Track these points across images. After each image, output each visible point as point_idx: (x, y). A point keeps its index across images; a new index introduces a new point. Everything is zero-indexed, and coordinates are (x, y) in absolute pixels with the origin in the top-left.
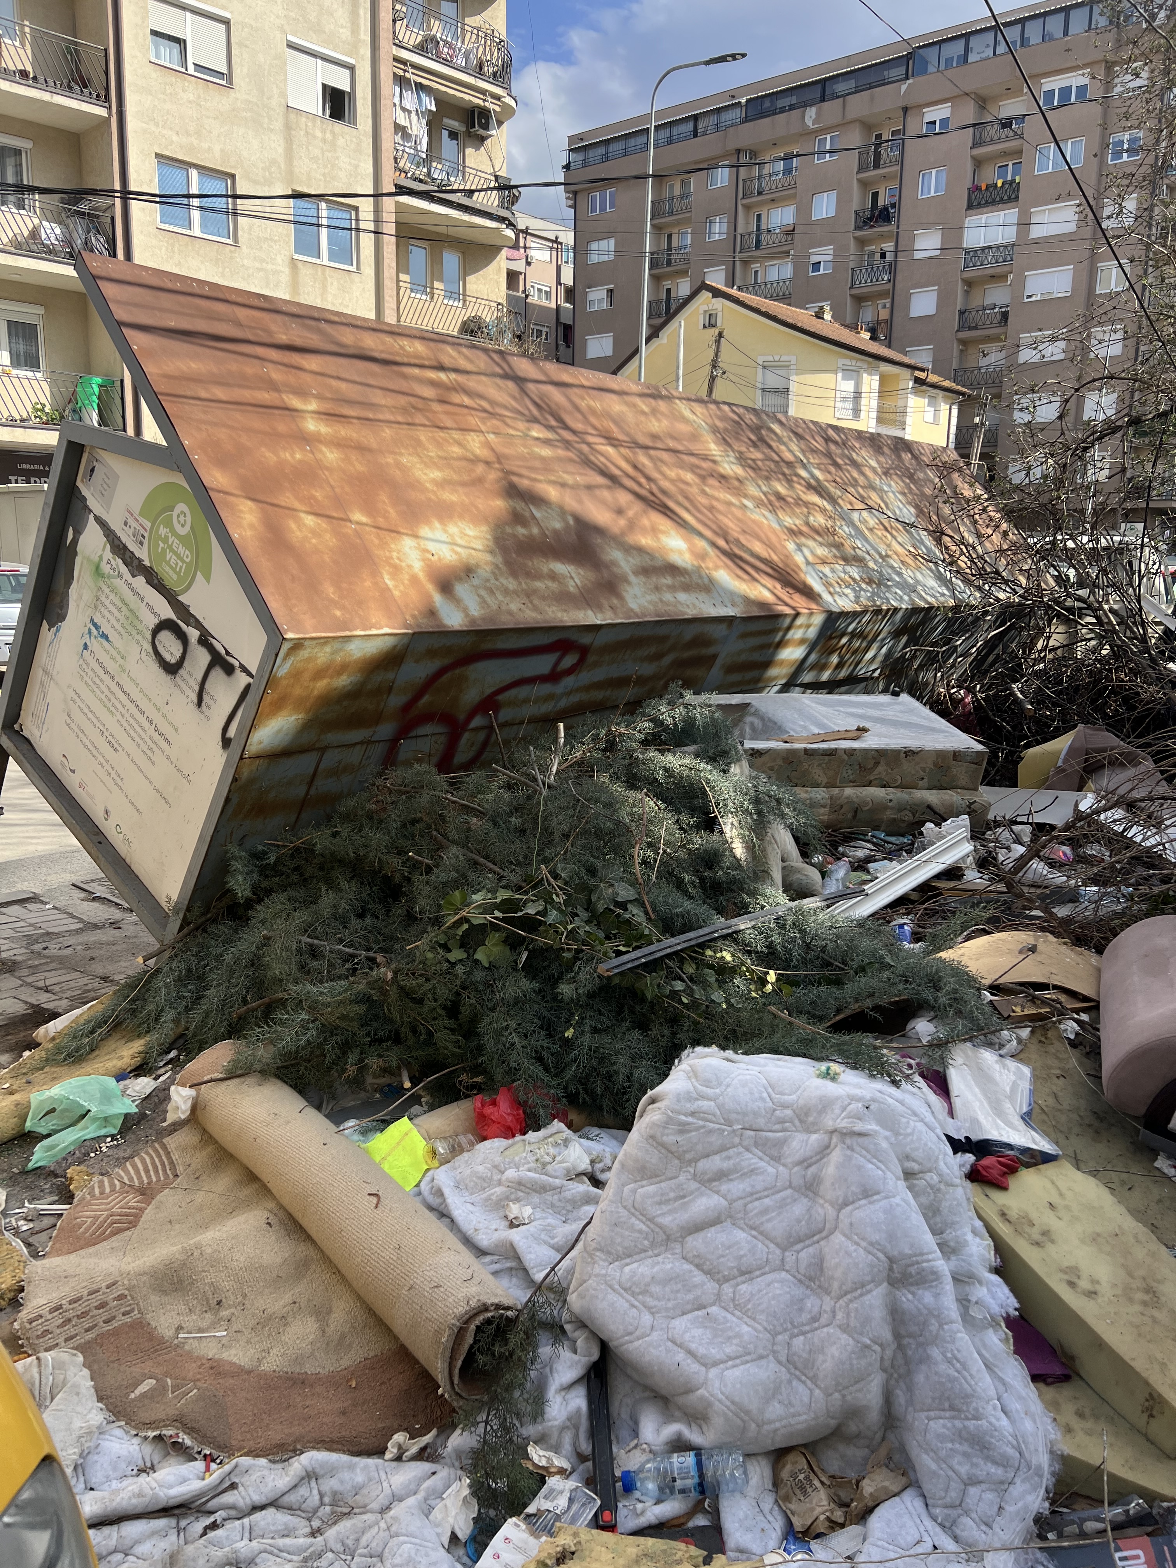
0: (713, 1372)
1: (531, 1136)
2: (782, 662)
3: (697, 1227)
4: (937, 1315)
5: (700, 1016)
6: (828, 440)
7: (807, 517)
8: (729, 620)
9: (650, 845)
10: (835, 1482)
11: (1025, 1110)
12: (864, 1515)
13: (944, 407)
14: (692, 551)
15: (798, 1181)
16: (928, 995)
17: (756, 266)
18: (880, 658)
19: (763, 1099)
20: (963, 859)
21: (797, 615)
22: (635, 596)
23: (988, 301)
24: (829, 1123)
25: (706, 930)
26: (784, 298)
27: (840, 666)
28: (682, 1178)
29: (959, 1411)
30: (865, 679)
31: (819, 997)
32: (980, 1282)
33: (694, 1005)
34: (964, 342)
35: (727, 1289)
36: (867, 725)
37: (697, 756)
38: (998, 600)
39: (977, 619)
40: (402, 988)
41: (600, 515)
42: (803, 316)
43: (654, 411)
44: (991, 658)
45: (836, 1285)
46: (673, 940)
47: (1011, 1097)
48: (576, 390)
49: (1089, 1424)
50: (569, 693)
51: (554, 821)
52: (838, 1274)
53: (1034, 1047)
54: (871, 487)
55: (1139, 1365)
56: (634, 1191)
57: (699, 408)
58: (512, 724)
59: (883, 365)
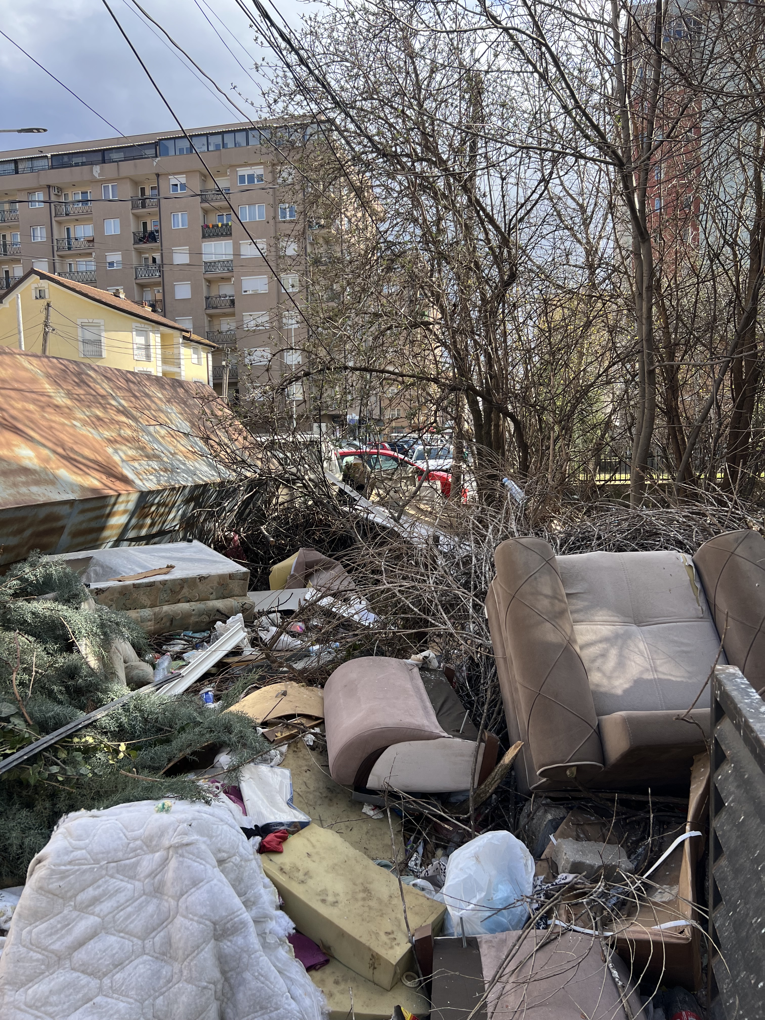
2: (112, 527)
3: (80, 944)
4: (246, 950)
5: (72, 788)
6: (128, 380)
7: (119, 431)
8: (71, 503)
9: (25, 670)
11: (289, 797)
13: (203, 355)
14: (38, 457)
15: (149, 888)
16: (225, 738)
17: (69, 261)
18: (178, 517)
19: (120, 838)
20: (242, 641)
21: (119, 495)
23: (222, 293)
24: (166, 842)
25: (72, 725)
26: (92, 282)
27: (152, 525)
28: (65, 912)
29: (266, 1008)
30: (170, 532)
31: (156, 753)
32: (271, 919)
33: (68, 780)
34: (210, 316)
35: (106, 981)
36: (173, 563)
37: (55, 600)
38: (246, 477)
39: (235, 489)
42: (106, 295)
43: (2, 363)
44: (248, 511)
45: (180, 952)
46: (48, 737)
47: (280, 792)
49: (342, 986)
52: (181, 944)
53: (290, 756)
54: (161, 410)
56: (30, 932)
57: (35, 361)
59: (162, 328)
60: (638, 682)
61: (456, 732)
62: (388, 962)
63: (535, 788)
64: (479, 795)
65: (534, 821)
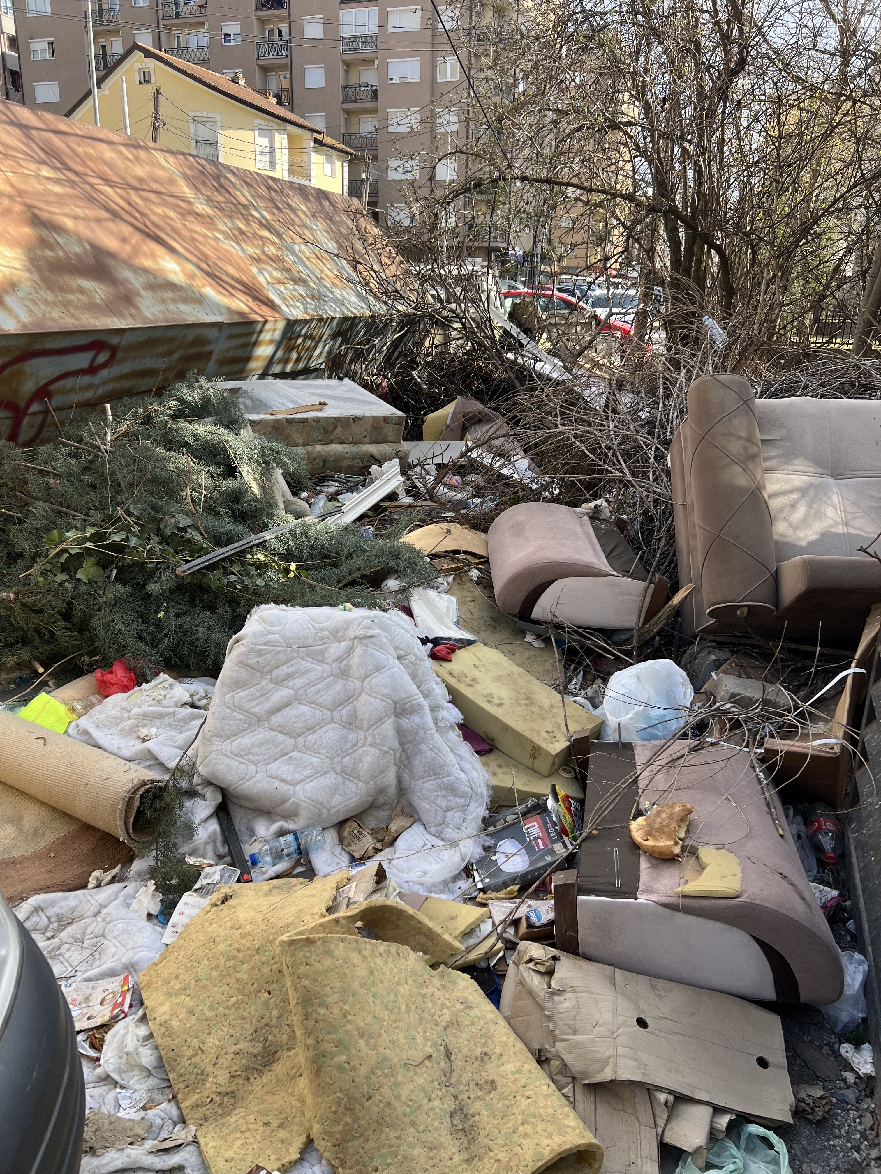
0: (298, 787)
1: (145, 686)
2: (258, 358)
3: (277, 710)
4: (423, 727)
6: (269, 188)
7: (263, 248)
8: (218, 326)
10: (374, 832)
11: (455, 619)
12: (392, 843)
13: (338, 164)
14: (183, 272)
15: (336, 671)
16: (393, 564)
17: (177, 32)
18: (324, 354)
19: (309, 628)
20: (397, 488)
21: (266, 321)
22: (147, 307)
23: (362, 81)
24: (351, 633)
25: (244, 542)
26: (205, 62)
27: (298, 360)
28: (263, 683)
29: (439, 774)
30: (316, 370)
32: (443, 708)
33: (245, 589)
34: (347, 112)
35: (300, 741)
36: (326, 401)
37: (215, 424)
38: (398, 311)
39: (386, 325)
40: (24, 605)
41: (110, 243)
42: (222, 80)
43: (137, 159)
44: (396, 354)
45: (365, 723)
46: (224, 550)
47: (447, 614)
48: (72, 138)
49: (505, 769)
50: (105, 383)
51: (120, 476)
52: (366, 716)
53: (456, 587)
54: (305, 226)
55: (527, 734)
56: (233, 697)
57: (171, 159)
58: (63, 409)
59: (289, 127)
60: (825, 535)
61: (626, 573)
62: (548, 753)
63: (701, 631)
64: (642, 634)
65: (697, 661)
